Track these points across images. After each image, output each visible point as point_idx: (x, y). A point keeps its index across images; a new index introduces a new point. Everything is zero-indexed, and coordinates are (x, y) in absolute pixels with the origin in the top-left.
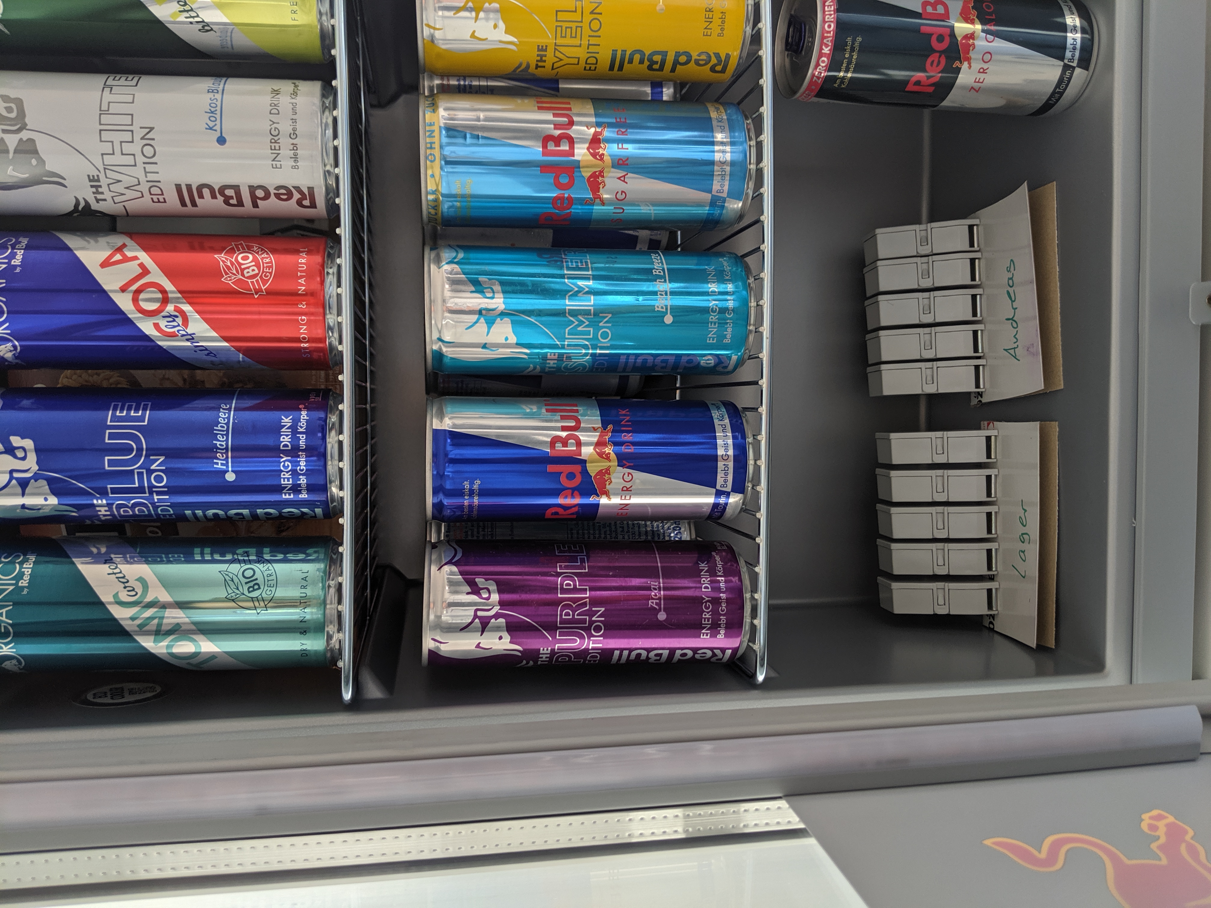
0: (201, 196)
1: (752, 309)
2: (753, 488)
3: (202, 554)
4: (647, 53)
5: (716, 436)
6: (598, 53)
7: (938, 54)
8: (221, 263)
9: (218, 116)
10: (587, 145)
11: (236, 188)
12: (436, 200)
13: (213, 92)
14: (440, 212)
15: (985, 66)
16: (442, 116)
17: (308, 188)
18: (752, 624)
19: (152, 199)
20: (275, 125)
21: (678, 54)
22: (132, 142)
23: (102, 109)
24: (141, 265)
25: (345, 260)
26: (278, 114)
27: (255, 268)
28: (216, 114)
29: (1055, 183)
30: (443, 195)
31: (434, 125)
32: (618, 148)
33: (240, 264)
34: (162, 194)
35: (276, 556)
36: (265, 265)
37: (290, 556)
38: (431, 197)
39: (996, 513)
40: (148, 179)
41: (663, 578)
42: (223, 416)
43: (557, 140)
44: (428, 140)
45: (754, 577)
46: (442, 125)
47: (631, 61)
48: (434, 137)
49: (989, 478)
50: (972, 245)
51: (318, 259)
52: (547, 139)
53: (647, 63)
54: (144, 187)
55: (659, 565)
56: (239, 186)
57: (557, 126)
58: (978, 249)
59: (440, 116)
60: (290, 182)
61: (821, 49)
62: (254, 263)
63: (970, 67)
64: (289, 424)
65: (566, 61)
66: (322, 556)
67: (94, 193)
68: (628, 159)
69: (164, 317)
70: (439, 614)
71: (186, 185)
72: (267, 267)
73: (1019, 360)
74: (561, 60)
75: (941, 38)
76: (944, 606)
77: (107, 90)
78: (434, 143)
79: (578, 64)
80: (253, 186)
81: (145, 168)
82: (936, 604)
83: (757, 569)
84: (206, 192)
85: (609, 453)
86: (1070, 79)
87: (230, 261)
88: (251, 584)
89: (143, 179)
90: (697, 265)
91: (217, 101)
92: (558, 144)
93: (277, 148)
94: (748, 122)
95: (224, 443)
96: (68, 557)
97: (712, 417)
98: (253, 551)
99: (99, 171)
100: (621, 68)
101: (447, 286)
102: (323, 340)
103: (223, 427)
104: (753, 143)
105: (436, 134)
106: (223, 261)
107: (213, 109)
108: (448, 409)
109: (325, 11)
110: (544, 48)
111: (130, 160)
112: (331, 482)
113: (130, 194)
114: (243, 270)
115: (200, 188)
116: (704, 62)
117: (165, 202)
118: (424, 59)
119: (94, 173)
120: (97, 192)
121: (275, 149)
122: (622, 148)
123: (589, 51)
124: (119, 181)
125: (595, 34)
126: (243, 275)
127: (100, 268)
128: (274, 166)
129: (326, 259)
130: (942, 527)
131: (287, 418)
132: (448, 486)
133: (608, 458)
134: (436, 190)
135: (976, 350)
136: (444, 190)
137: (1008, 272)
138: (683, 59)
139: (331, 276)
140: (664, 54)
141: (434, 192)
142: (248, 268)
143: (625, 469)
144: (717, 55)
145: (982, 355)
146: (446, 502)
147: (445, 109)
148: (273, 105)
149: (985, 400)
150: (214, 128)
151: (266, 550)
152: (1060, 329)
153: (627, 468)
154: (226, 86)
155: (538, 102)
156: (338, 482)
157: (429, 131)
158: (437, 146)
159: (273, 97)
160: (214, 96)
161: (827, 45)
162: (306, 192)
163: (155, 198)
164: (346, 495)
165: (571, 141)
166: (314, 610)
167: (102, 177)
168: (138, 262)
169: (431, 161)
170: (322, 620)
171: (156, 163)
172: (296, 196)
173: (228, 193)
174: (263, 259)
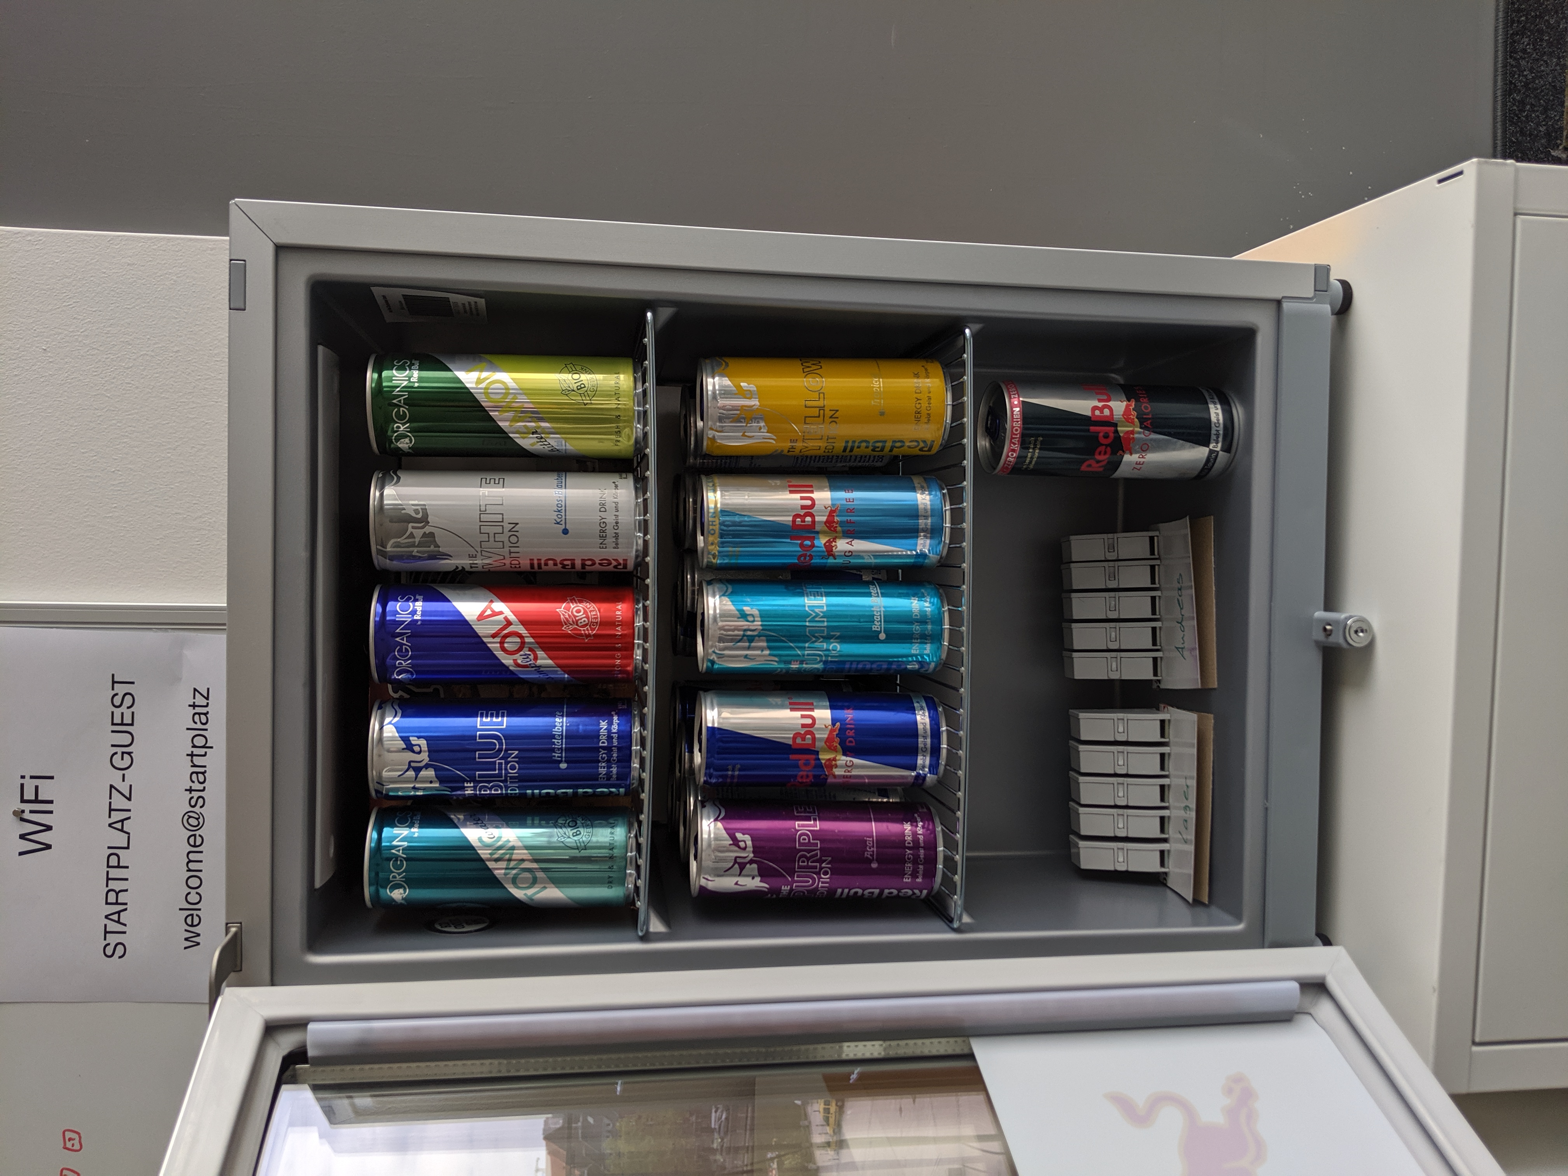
0: (546, 564)
6: (834, 444)
8: (561, 616)
9: (563, 514)
11: (573, 561)
15: (1143, 454)
16: (720, 496)
17: (624, 560)
19: (512, 566)
20: (603, 520)
21: (894, 443)
24: (506, 618)
26: (606, 511)
27: (586, 619)
28: (561, 512)
29: (1212, 517)
33: (575, 617)
34: (519, 563)
39: (1166, 784)
40: (510, 556)
42: (559, 721)
49: (1163, 755)
50: (1152, 553)
53: (871, 447)
54: (507, 560)
58: (1157, 557)
60: (610, 556)
62: (584, 616)
63: (1131, 454)
64: (606, 727)
66: (627, 823)
69: (520, 656)
71: (537, 559)
73: (1185, 659)
75: (1106, 435)
76: (1123, 864)
80: (584, 559)
81: (509, 550)
82: (1116, 861)
84: (550, 562)
85: (836, 746)
86: (1215, 460)
87: (567, 614)
89: (507, 556)
91: (562, 502)
95: (560, 741)
99: (478, 551)
103: (559, 729)
106: (563, 615)
107: (559, 509)
111: (500, 545)
113: (496, 564)
114: (577, 621)
115: (547, 560)
116: (914, 447)
117: (520, 567)
119: (474, 552)
120: (472, 563)
121: (602, 537)
123: (828, 443)
124: (489, 558)
126: (577, 625)
127: (476, 621)
128: (601, 547)
130: (1122, 795)
131: (604, 722)
133: (835, 749)
135: (1155, 643)
137: (1178, 582)
138: (898, 445)
140: (884, 443)
142: (581, 619)
145: (1158, 647)
147: (722, 492)
149: (1161, 685)
150: (560, 523)
153: (849, 755)
154: (567, 481)
155: (789, 486)
161: (1015, 444)
162: (621, 562)
167: (477, 555)
168: (503, 616)
171: (518, 547)
172: (614, 563)
173: (565, 563)
174: (591, 611)
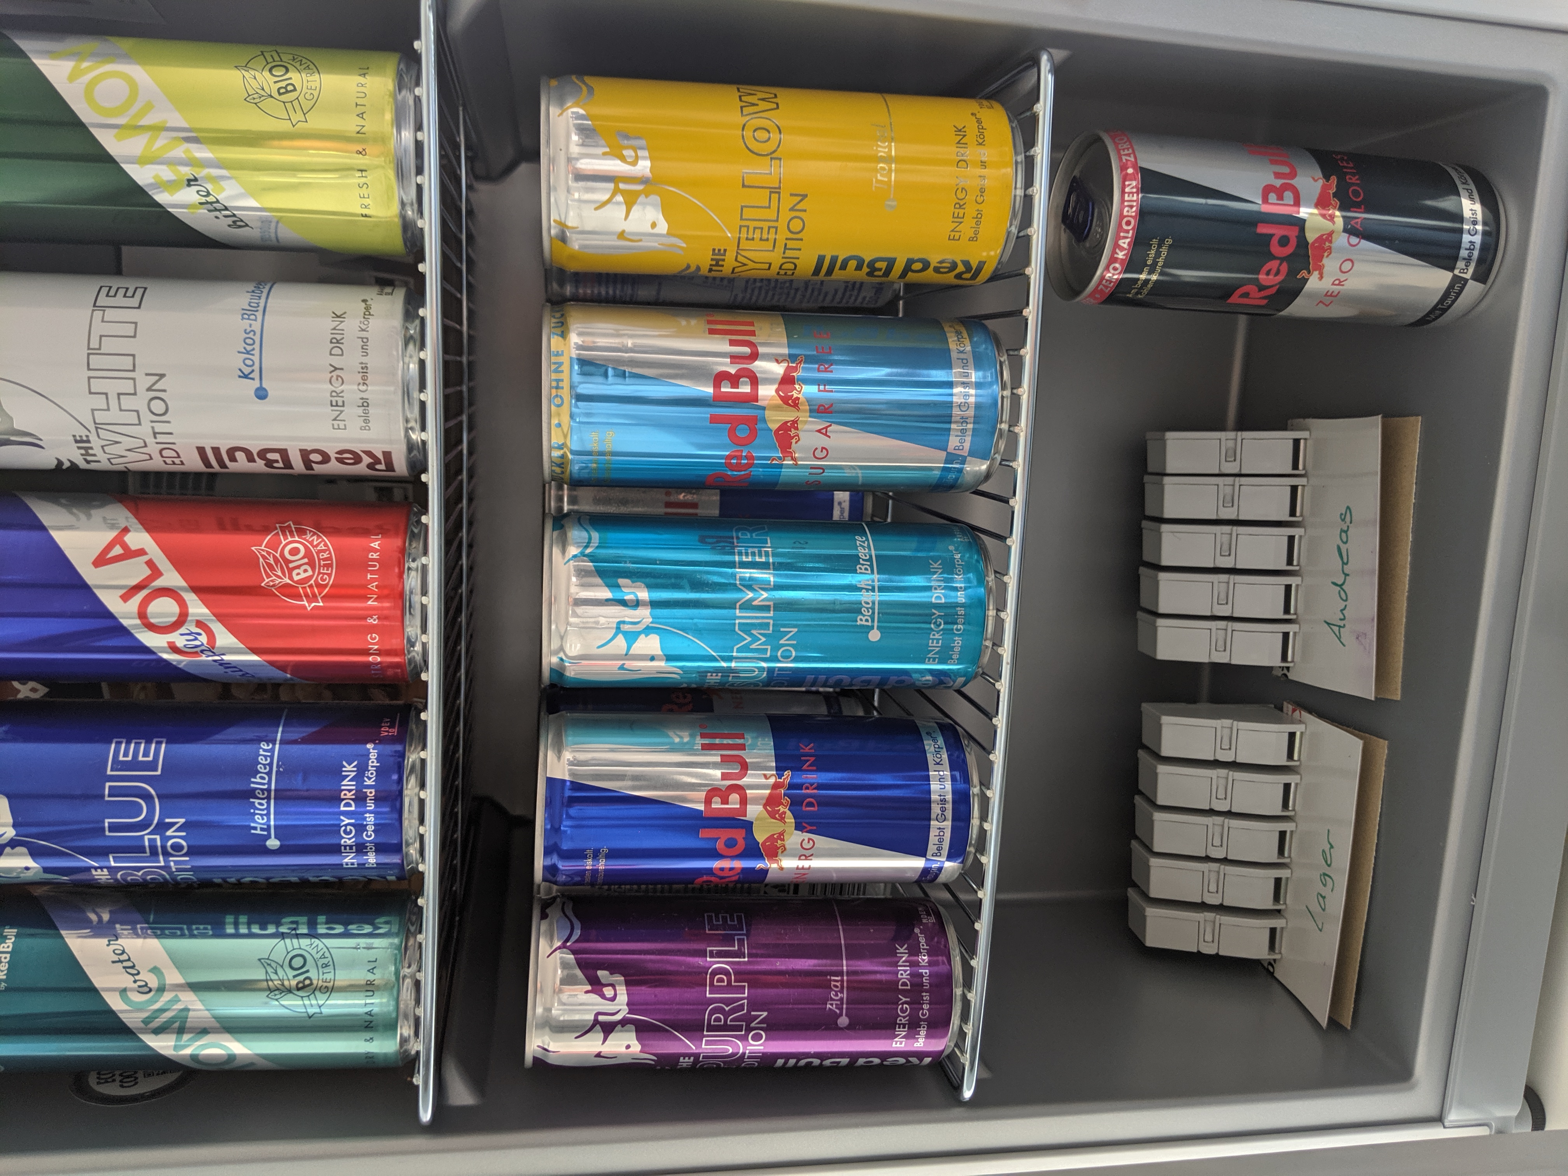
0: (233, 459)
1: (990, 618)
2: (975, 854)
3: (236, 925)
4: (867, 260)
5: (928, 776)
6: (798, 258)
7: (1278, 262)
8: (261, 560)
9: (256, 359)
10: (775, 386)
11: (283, 453)
12: (563, 457)
13: (249, 319)
14: (568, 470)
15: (1342, 277)
16: (576, 344)
17: (384, 453)
18: (961, 1029)
19: (165, 461)
20: (338, 372)
21: (910, 262)
22: (135, 394)
23: (91, 346)
24: (150, 564)
25: (433, 560)
26: (342, 355)
27: (308, 567)
28: (253, 355)
29: (1420, 418)
30: (573, 452)
31: (562, 355)
32: (819, 391)
33: (288, 562)
34: (179, 457)
35: (333, 929)
36: (322, 563)
37: (353, 929)
38: (556, 454)
39: (1292, 832)
40: (158, 441)
41: (847, 959)
42: (264, 762)
43: (734, 380)
44: (554, 376)
45: (968, 972)
46: (574, 356)
47: (844, 266)
48: (562, 372)
49: (1287, 787)
50: (1295, 466)
51: (397, 542)
52: (720, 378)
53: (865, 269)
54: (153, 449)
55: (843, 942)
56: (286, 450)
57: (735, 358)
58: (1303, 472)
59: (573, 345)
60: (357, 448)
61: (1114, 252)
62: (306, 560)
63: (1321, 278)
64: (353, 774)
65: (751, 265)
66: (395, 929)
67: (82, 455)
68: (832, 405)
69: (182, 635)
70: (548, 1006)
71: (213, 448)
72: (325, 565)
73: (1344, 645)
74: (745, 265)
75: (1284, 241)
76: (1211, 944)
77: (98, 314)
78: (562, 380)
79: (769, 269)
80: (306, 450)
81: (153, 428)
82: (1201, 939)
83: (973, 963)
84: (240, 456)
85: (784, 813)
86: (1458, 294)
87: (274, 556)
88: (301, 978)
89: (150, 440)
90: (917, 550)
91: (254, 335)
92: (735, 384)
93: (340, 403)
94: (1002, 359)
95: (264, 802)
96: (56, 928)
97: (924, 751)
98: (304, 919)
99: (89, 431)
100: (830, 272)
101: (574, 579)
102: (400, 652)
103: (263, 778)
104: (1007, 393)
105: (565, 368)
106: (264, 557)
107: (249, 348)
108: (569, 738)
109: (410, 201)
110: (722, 252)
111: (132, 418)
112: (408, 845)
113: (132, 456)
114: (291, 570)
115: (231, 452)
116: (946, 270)
117: (182, 463)
118: (551, 256)
119: (82, 432)
120: (88, 454)
121: (337, 405)
122: (825, 391)
123: (785, 255)
124: (117, 442)
125: (796, 235)
126: (291, 578)
127: (93, 567)
128: (336, 427)
129: (407, 544)
130: (1219, 844)
131: (350, 765)
132: (565, 846)
133: (782, 819)
134: (563, 444)
135: (1287, 610)
136: (574, 444)
137: (1343, 520)
138: (917, 266)
139: (413, 574)
140: (891, 262)
141: (560, 447)
142: (298, 567)
143: (805, 834)
144: (966, 264)
145: (1294, 617)
146: (562, 865)
147: (580, 334)
148: (334, 341)
149: (1292, 676)
150: (251, 376)
151: (322, 919)
152: (1404, 620)
153: (807, 832)
154: (269, 300)
155: (709, 322)
156: (417, 845)
157: (555, 363)
158: (566, 384)
159: (334, 329)
160: (251, 326)
161: (1122, 249)
162: (381, 457)
163: (169, 461)
164: (430, 868)
165: (755, 381)
166: (385, 1000)
167: (93, 437)
168: (145, 558)
169: (559, 406)
170: (394, 1015)
171: (168, 422)
172: (367, 460)
173: (271, 456)
174: (318, 552)
